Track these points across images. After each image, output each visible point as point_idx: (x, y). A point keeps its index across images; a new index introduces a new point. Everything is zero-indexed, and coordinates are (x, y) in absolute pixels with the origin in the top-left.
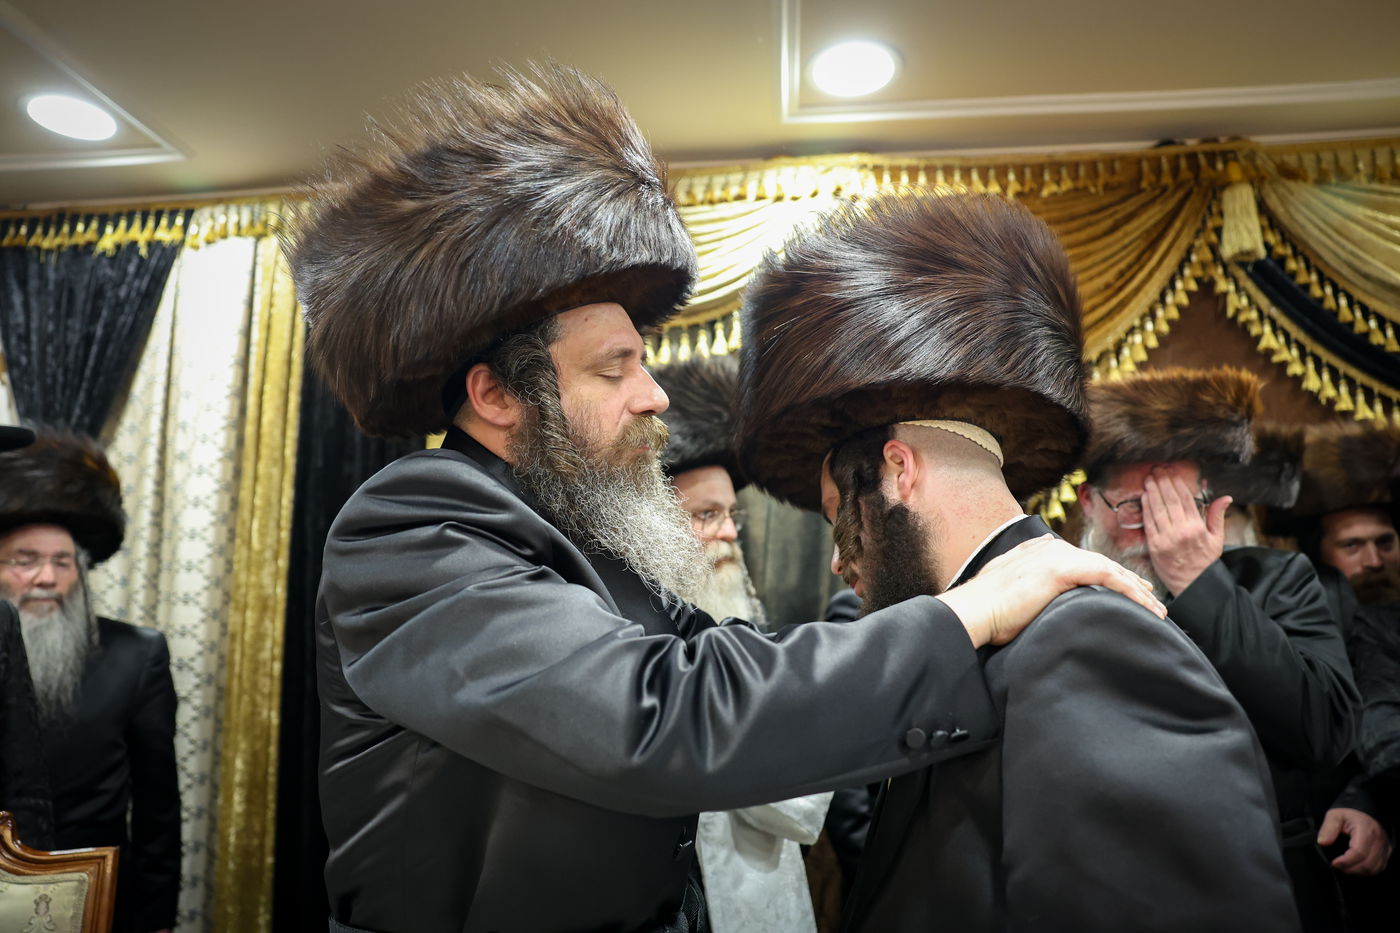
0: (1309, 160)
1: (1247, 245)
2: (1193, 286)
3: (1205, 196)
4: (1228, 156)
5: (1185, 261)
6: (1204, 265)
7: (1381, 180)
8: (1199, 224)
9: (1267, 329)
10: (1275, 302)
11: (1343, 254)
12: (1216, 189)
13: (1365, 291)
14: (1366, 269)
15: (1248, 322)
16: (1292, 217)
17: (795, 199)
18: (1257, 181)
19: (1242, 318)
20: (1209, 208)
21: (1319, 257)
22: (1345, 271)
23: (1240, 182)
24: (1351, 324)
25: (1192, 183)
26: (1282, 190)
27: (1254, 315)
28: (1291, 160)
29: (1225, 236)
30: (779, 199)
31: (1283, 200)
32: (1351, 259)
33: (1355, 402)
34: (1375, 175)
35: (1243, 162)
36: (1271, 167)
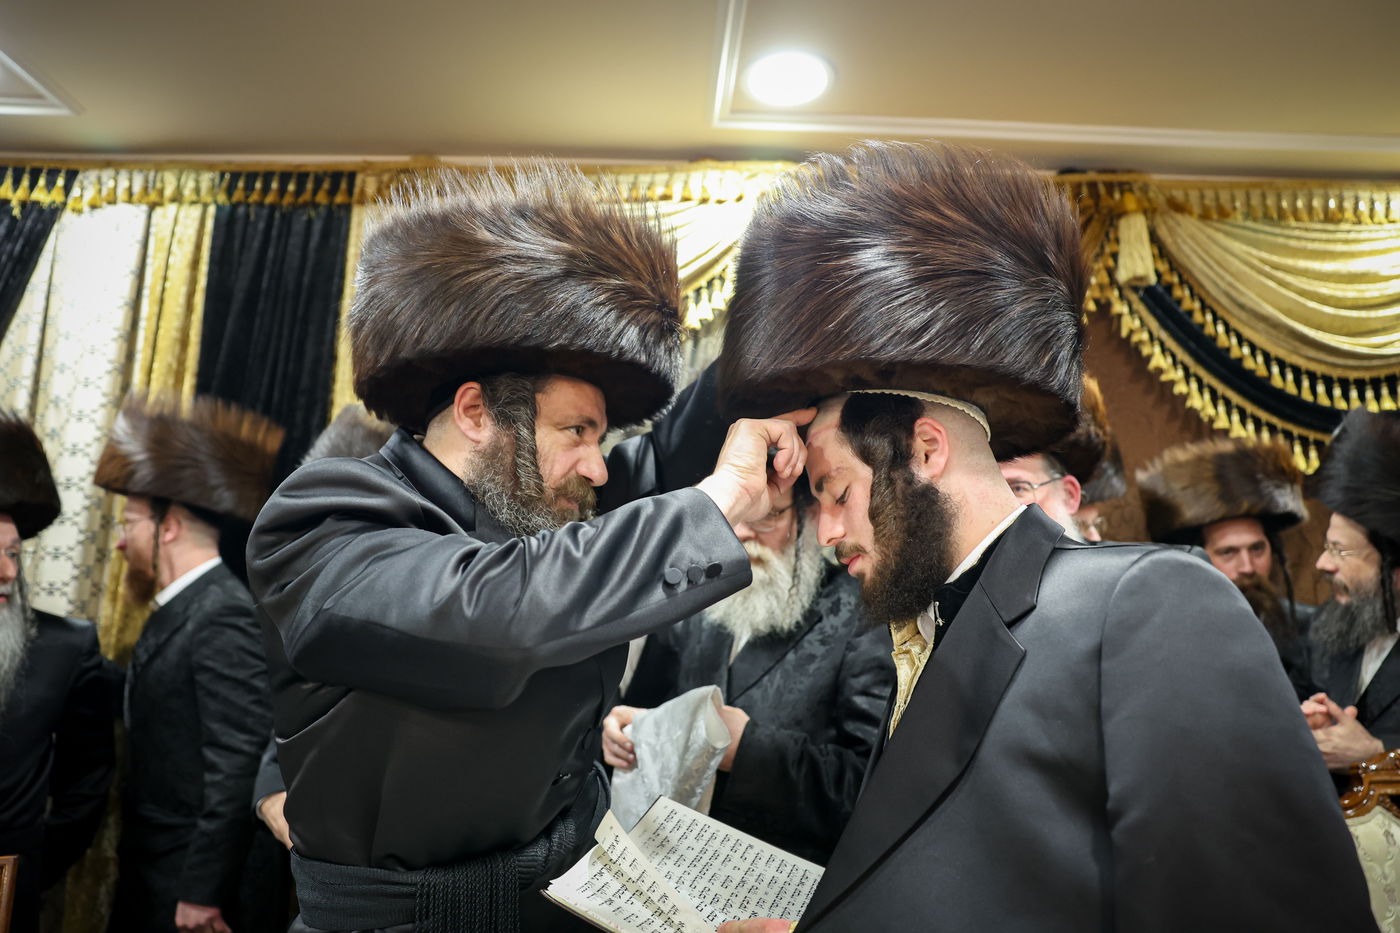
0: (1194, 196)
1: (1140, 272)
2: (1092, 306)
3: (1104, 223)
6: (1101, 287)
7: (1255, 220)
8: (1097, 250)
9: (1157, 349)
10: (1164, 325)
11: (1223, 285)
12: (1114, 216)
13: (1240, 320)
14: (1242, 300)
15: (1141, 342)
16: (1179, 249)
17: (720, 202)
18: (1149, 212)
19: (1135, 338)
20: (1107, 235)
21: (1201, 286)
22: (1224, 300)
23: (1136, 211)
24: (1228, 350)
25: (1093, 210)
26: (1171, 222)
27: (1145, 336)
28: (1179, 195)
29: (1122, 261)
30: (704, 201)
31: (1171, 230)
32: (1229, 289)
33: (1230, 421)
34: (1249, 214)
35: (1138, 193)
36: (1161, 200)
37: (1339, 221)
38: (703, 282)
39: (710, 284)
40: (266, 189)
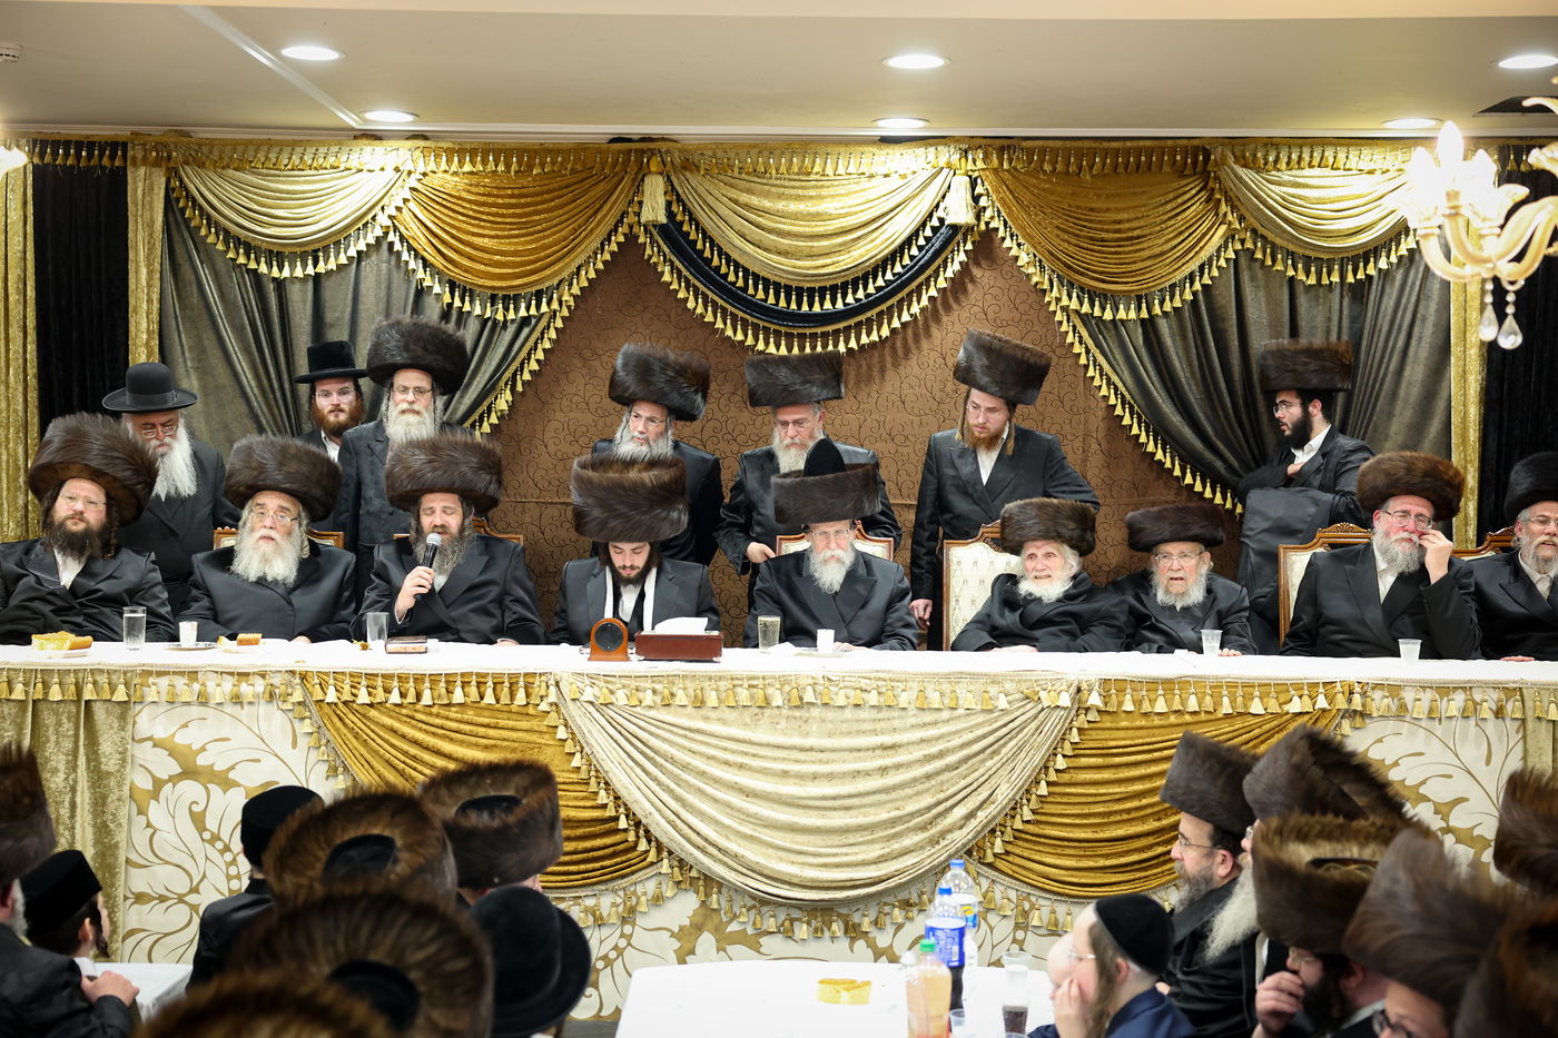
1: (657, 214)
2: (622, 239)
3: (634, 180)
4: (652, 152)
5: (620, 221)
6: (631, 227)
8: (630, 197)
9: (667, 269)
10: (674, 251)
12: (641, 176)
15: (656, 264)
18: (668, 172)
19: (653, 261)
20: (636, 188)
23: (657, 172)
25: (624, 173)
26: (684, 177)
27: (660, 259)
29: (645, 208)
30: (360, 171)
33: (715, 318)
36: (679, 161)
37: (809, 174)
38: (360, 225)
39: (365, 225)
40: (67, 154)
